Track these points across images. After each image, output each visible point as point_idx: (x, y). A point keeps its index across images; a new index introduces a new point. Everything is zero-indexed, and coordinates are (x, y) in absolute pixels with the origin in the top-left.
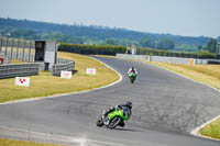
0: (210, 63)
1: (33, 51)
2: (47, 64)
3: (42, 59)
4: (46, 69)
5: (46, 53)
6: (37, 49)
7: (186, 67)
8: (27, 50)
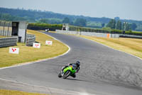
0: (120, 36)
1: (11, 29)
2: (20, 38)
3: (16, 34)
4: (20, 41)
5: (19, 30)
6: (13, 27)
7: (106, 39)
8: (6, 28)
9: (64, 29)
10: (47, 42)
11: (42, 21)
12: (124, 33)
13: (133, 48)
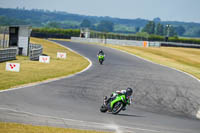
0: (162, 45)
1: (7, 36)
2: (21, 49)
3: (15, 44)
4: (20, 53)
5: (20, 38)
6: (11, 34)
7: (140, 49)
9: (83, 36)
10: (59, 55)
11: (51, 25)
12: (167, 40)
13: (179, 61)
